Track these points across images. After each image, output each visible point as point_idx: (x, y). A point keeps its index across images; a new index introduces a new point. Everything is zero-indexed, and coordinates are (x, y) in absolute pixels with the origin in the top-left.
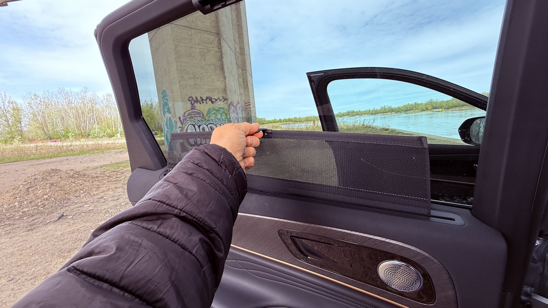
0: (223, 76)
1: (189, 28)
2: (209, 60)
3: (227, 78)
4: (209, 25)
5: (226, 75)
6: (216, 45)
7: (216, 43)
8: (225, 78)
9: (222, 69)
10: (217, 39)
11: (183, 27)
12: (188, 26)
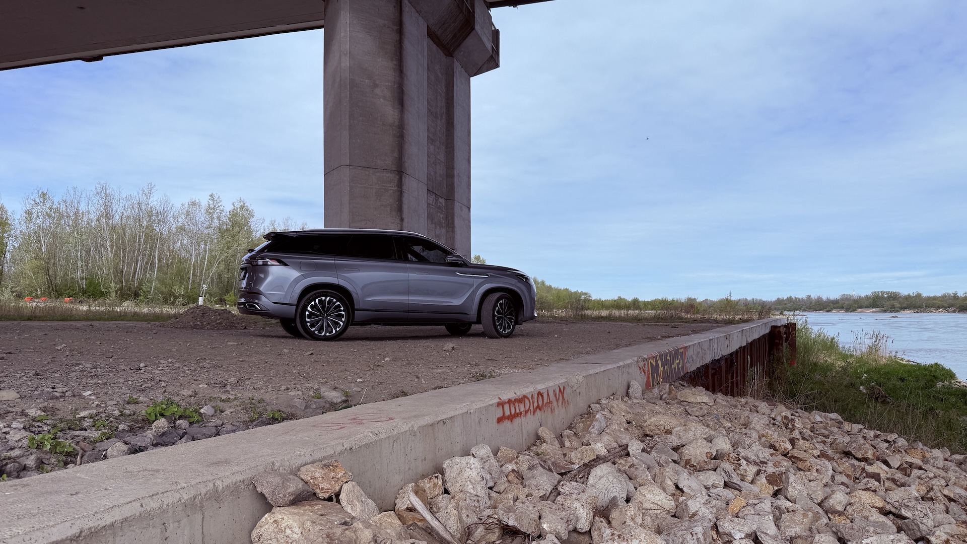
0: (400, 218)
1: (368, 168)
2: (385, 200)
3: (406, 220)
4: (391, 163)
5: (404, 216)
6: (395, 184)
7: (396, 182)
8: (402, 220)
9: (400, 209)
10: (397, 177)
11: (361, 168)
12: (367, 166)
